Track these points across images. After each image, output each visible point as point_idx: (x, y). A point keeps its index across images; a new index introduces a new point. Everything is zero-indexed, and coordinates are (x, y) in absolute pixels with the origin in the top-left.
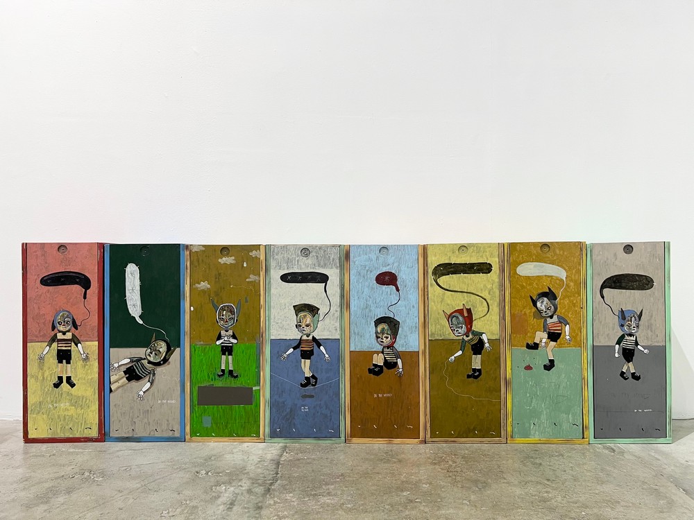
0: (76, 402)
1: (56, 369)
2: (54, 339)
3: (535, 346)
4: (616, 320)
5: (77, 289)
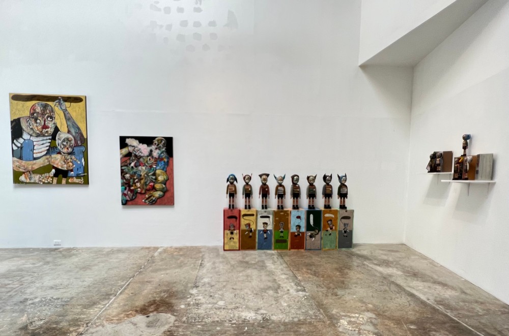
0: (234, 242)
1: (230, 236)
2: (230, 230)
3: (327, 231)
4: (343, 225)
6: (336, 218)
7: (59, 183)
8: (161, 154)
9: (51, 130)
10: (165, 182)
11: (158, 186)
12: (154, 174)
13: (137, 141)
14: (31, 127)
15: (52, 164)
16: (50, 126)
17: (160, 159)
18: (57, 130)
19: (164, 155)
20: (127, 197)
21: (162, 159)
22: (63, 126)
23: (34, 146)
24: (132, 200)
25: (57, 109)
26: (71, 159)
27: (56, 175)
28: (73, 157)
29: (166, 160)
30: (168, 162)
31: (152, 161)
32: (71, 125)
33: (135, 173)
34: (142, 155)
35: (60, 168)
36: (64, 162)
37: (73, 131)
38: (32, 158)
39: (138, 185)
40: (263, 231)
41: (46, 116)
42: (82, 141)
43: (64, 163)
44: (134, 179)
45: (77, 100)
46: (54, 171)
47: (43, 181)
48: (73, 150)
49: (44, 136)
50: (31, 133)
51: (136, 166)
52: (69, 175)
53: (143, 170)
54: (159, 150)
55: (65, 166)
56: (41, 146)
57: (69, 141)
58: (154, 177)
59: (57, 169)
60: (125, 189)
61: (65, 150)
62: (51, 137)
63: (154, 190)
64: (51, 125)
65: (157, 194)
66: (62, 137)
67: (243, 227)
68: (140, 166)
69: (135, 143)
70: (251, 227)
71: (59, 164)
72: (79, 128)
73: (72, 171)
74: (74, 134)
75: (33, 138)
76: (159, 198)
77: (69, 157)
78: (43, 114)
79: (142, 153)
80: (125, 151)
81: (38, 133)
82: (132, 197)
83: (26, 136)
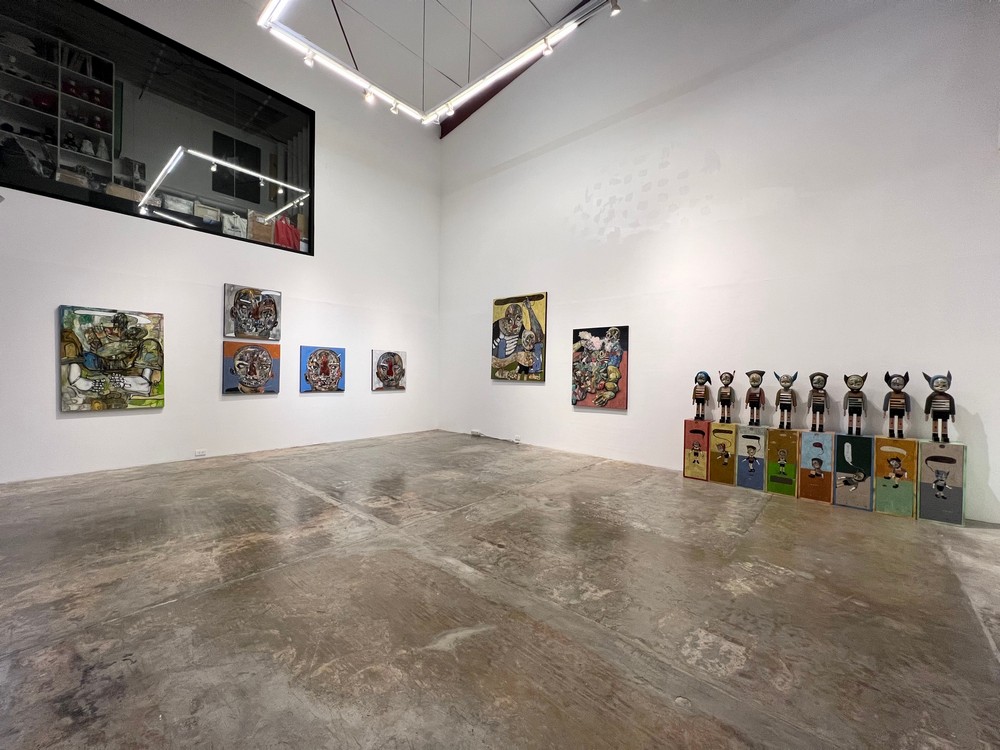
0: (699, 468)
1: (693, 457)
2: (692, 449)
5: (701, 435)
6: (912, 457)
7: (522, 379)
8: (614, 347)
9: (518, 329)
10: (616, 381)
11: (609, 385)
12: (606, 371)
13: (590, 334)
14: (505, 327)
15: (518, 361)
16: (518, 326)
17: (613, 352)
18: (523, 328)
19: (618, 348)
20: (577, 396)
21: (615, 353)
22: (527, 324)
23: (507, 344)
24: (582, 400)
25: (524, 309)
26: (532, 355)
27: (520, 372)
28: (534, 354)
29: (619, 354)
30: (621, 356)
31: (604, 355)
32: (534, 322)
33: (586, 370)
34: (594, 349)
35: (523, 364)
36: (527, 358)
37: (535, 328)
38: (504, 356)
39: (589, 383)
40: (748, 458)
41: (516, 316)
42: (540, 339)
43: (526, 360)
44: (585, 377)
45: (539, 297)
46: (519, 367)
47: (511, 377)
48: (534, 346)
49: (514, 335)
50: (505, 333)
51: (587, 362)
52: (530, 372)
53: (594, 366)
54: (612, 342)
55: (528, 362)
56: (511, 346)
57: (532, 338)
58: (605, 375)
59: (521, 366)
60: (577, 388)
61: (528, 348)
62: (518, 336)
63: (605, 390)
64: (519, 324)
66: (527, 335)
67: (714, 448)
68: (591, 361)
69: (587, 336)
70: (726, 449)
71: (523, 361)
72: (540, 325)
73: (532, 367)
74: (535, 331)
75: (506, 337)
76: (609, 400)
77: (530, 354)
78: (514, 315)
79: (594, 347)
80: (578, 345)
81: (510, 333)
82: (582, 397)
83: (502, 336)
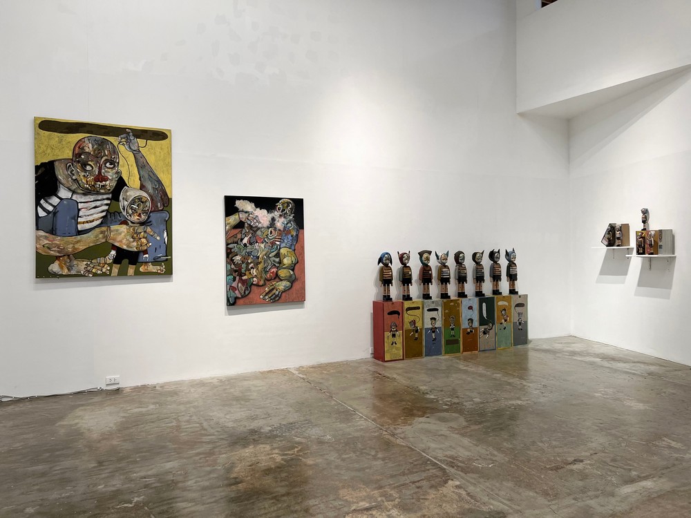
2: (391, 331)
3: (502, 323)
4: (518, 315)
5: (397, 315)
6: (511, 306)
8: (287, 224)
9: (111, 184)
10: (292, 267)
12: (278, 255)
13: (253, 205)
14: (74, 177)
15: (110, 241)
16: (110, 178)
17: (286, 231)
18: (121, 183)
19: (292, 226)
20: (237, 292)
21: (289, 232)
22: (132, 178)
23: (79, 210)
24: (244, 296)
25: (123, 149)
26: (145, 232)
27: (117, 260)
28: (149, 229)
29: (294, 233)
30: (297, 235)
32: (146, 176)
34: (260, 225)
35: (125, 247)
36: (133, 237)
37: (149, 186)
38: (74, 231)
40: (431, 329)
41: (103, 160)
43: (132, 240)
44: (248, 264)
46: (113, 252)
47: (94, 271)
48: (149, 217)
49: (98, 193)
50: (73, 188)
51: (251, 244)
52: (140, 260)
54: (284, 217)
55: (135, 244)
56: (91, 212)
57: (142, 202)
58: (277, 260)
59: (119, 250)
60: (234, 280)
62: (110, 196)
63: (277, 279)
65: (282, 285)
66: (131, 196)
68: (257, 242)
69: (249, 207)
70: (417, 325)
71: (124, 241)
72: (159, 182)
73: (145, 252)
74: (151, 191)
75: (78, 196)
76: (284, 291)
77: (141, 229)
78: (97, 156)
79: (259, 223)
81: (87, 189)
82: (245, 293)
83: (64, 193)
